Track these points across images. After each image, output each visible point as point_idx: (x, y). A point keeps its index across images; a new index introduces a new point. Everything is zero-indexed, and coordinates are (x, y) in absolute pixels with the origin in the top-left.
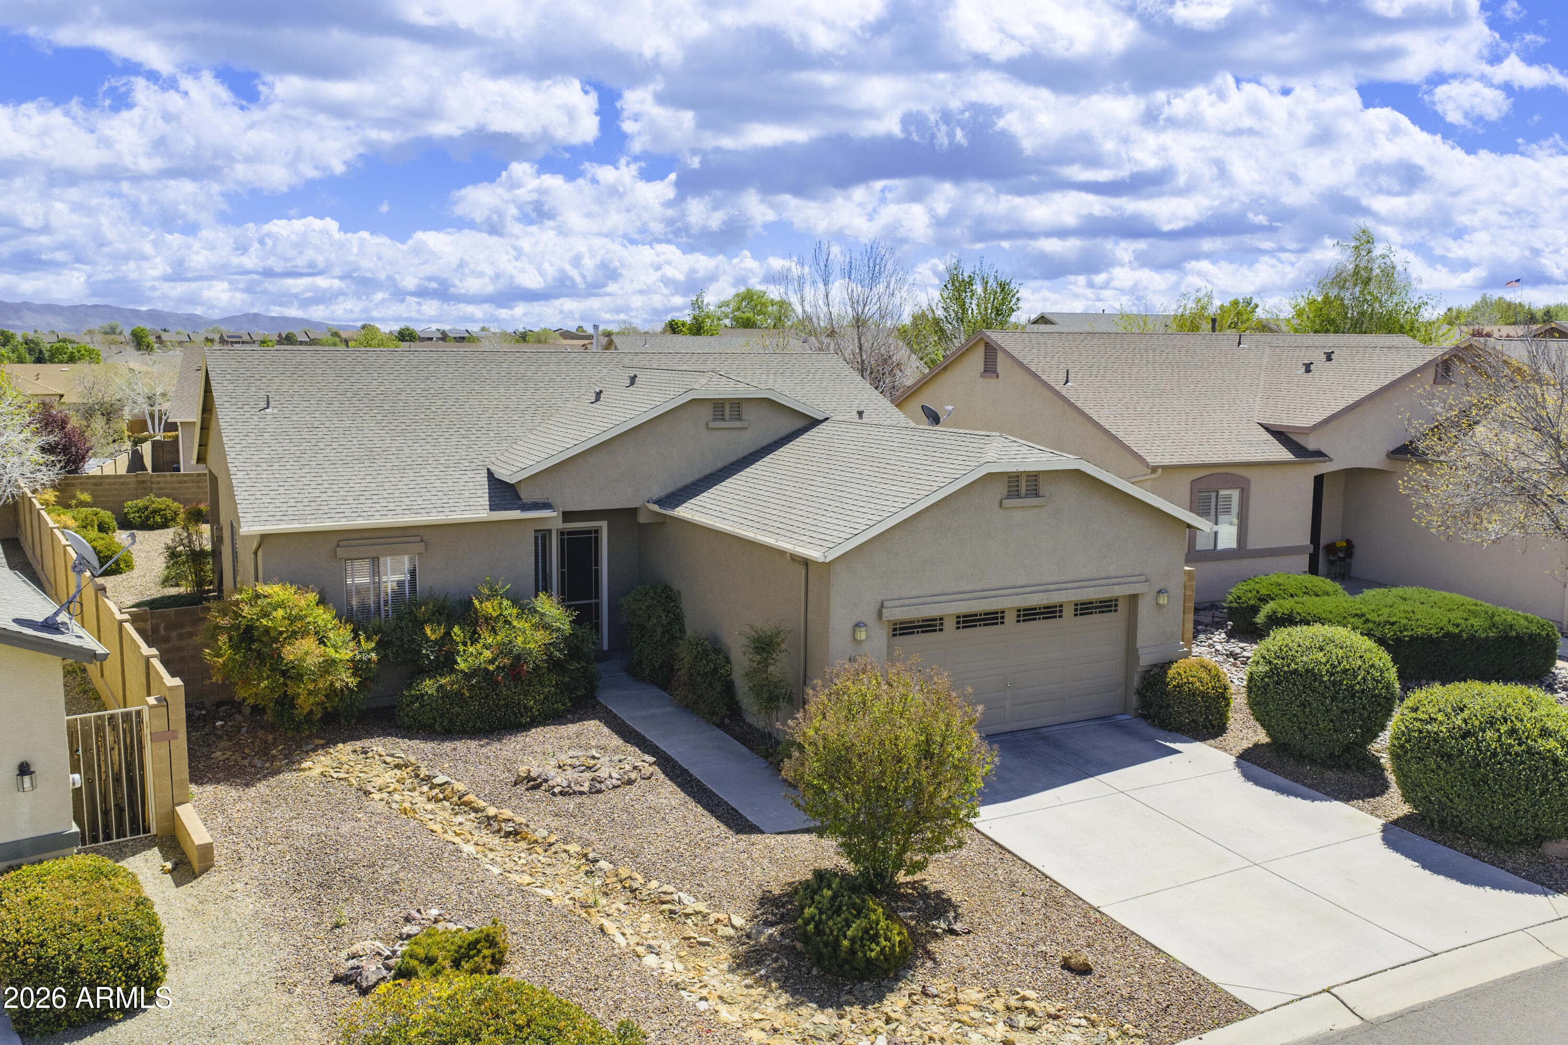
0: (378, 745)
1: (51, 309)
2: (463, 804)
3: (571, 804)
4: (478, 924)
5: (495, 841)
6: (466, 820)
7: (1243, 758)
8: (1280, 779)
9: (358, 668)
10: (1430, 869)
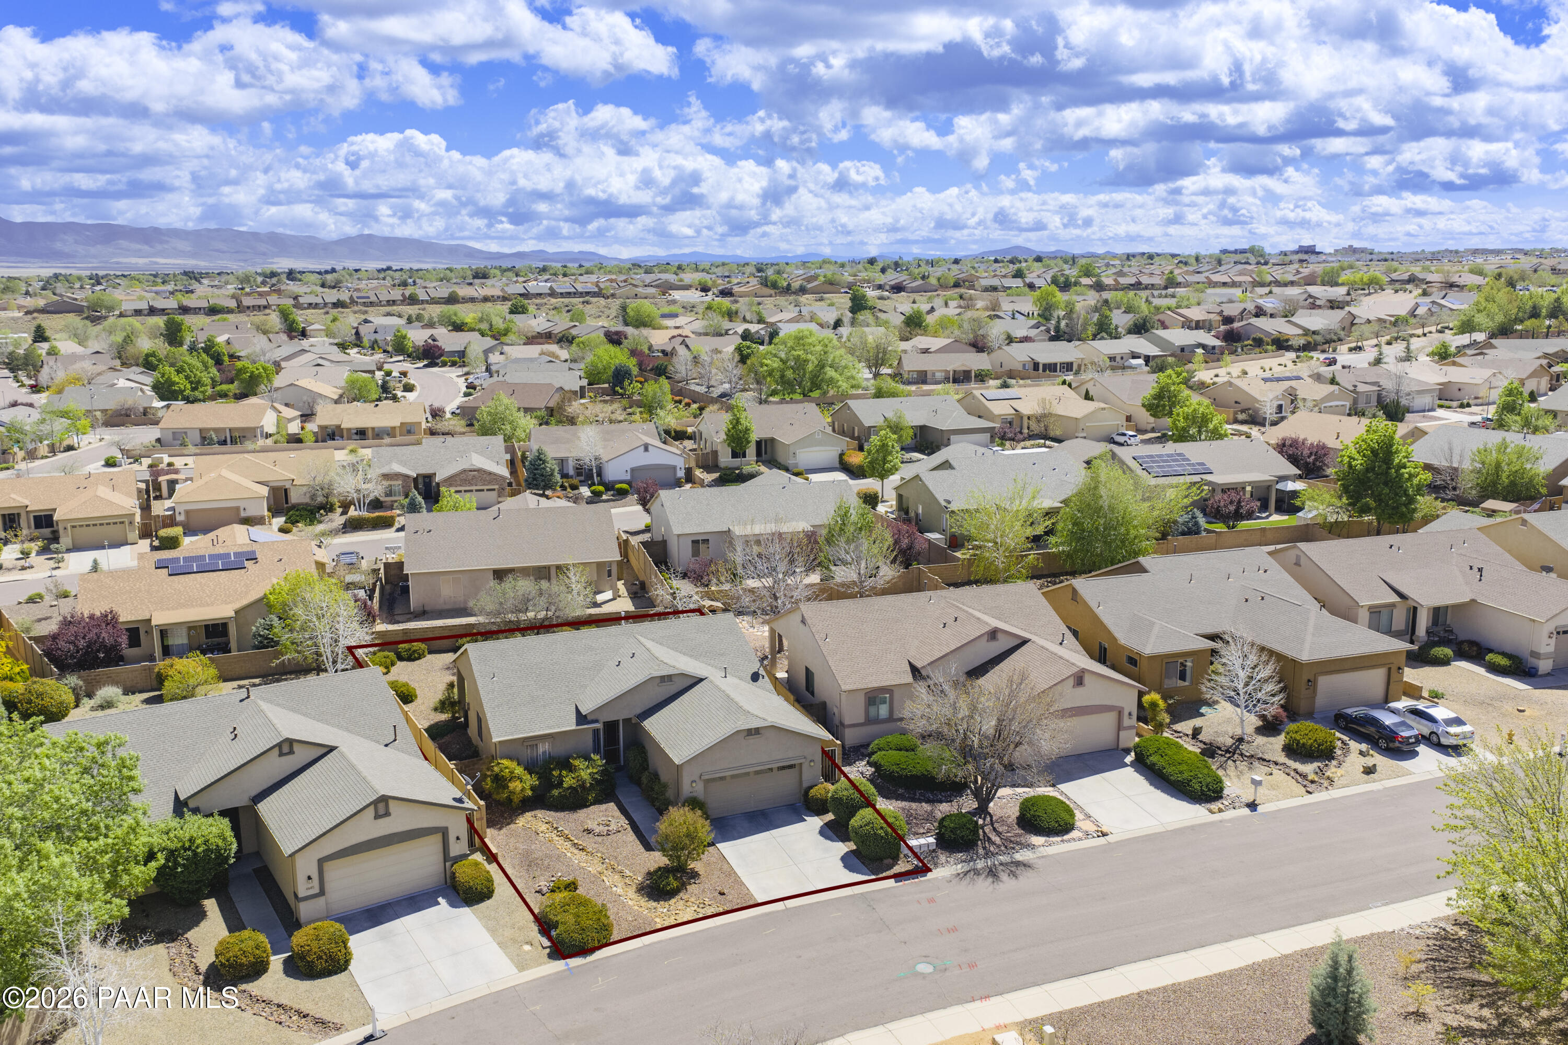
0: (540, 813)
2: (567, 838)
3: (600, 839)
4: (571, 878)
5: (576, 851)
6: (568, 844)
7: (826, 824)
8: (830, 833)
9: (532, 788)
10: (846, 867)
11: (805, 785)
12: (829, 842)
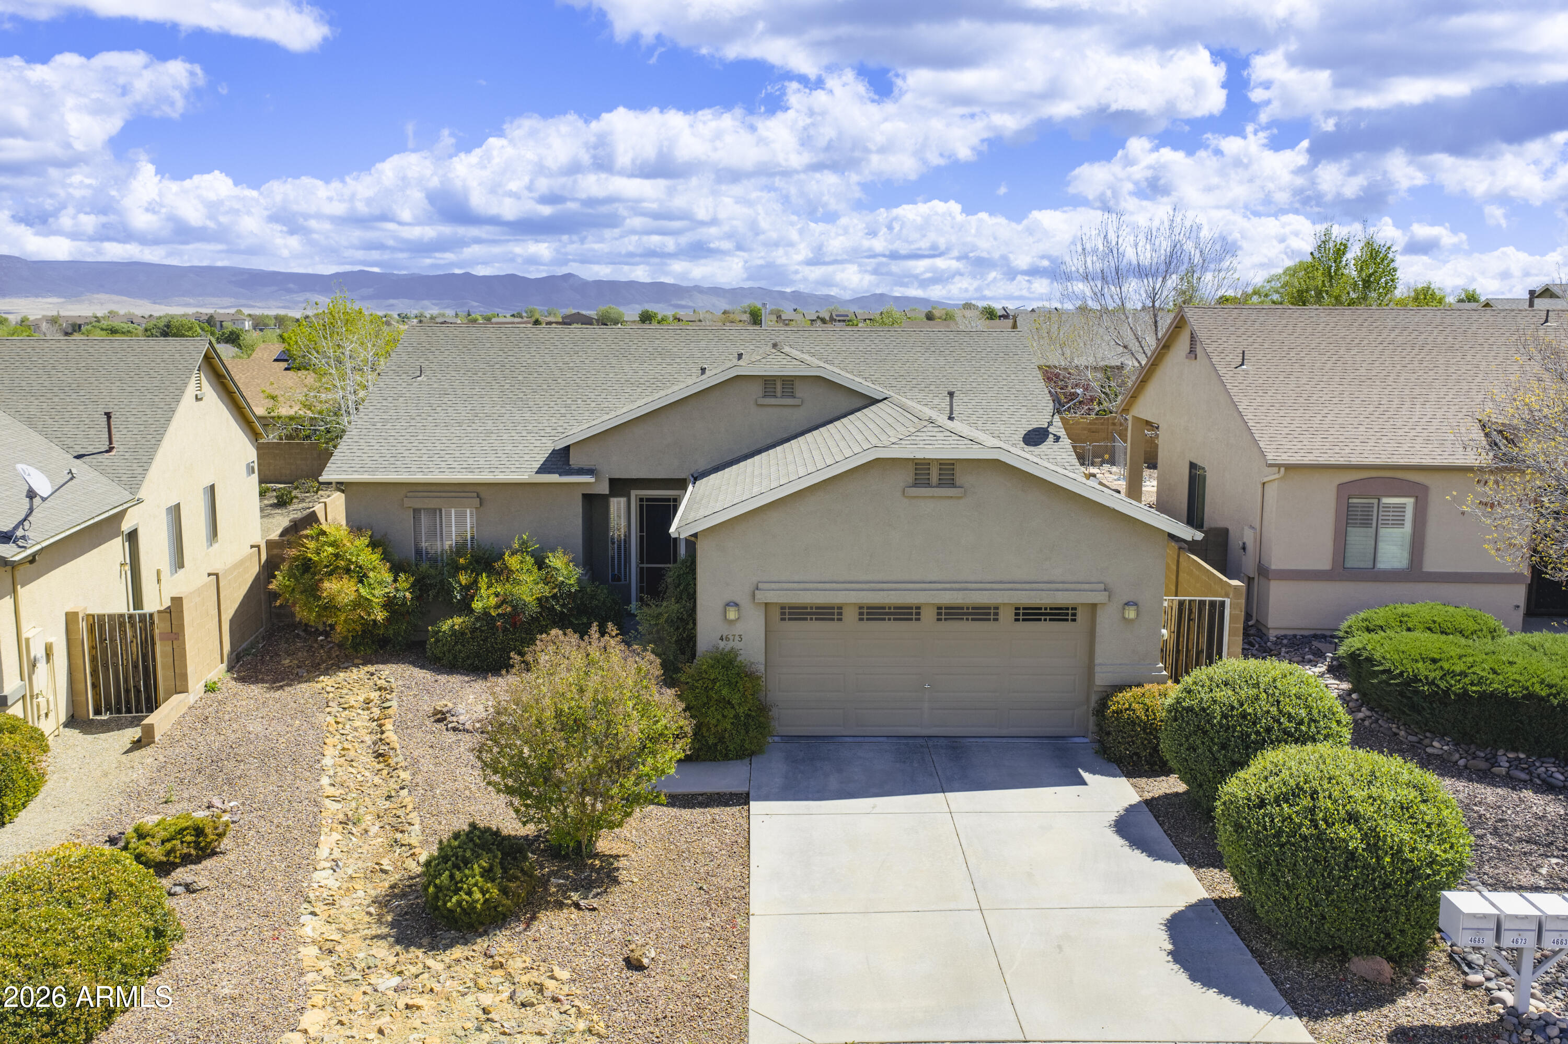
1: (716, 291)
2: (380, 726)
5: (367, 759)
6: (370, 740)
7: (1148, 803)
8: (1155, 831)
9: (389, 604)
10: (1178, 956)
11: (1102, 678)
12: (1139, 859)
